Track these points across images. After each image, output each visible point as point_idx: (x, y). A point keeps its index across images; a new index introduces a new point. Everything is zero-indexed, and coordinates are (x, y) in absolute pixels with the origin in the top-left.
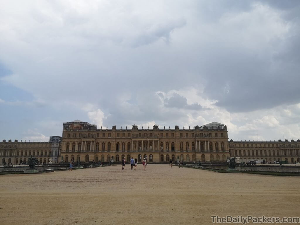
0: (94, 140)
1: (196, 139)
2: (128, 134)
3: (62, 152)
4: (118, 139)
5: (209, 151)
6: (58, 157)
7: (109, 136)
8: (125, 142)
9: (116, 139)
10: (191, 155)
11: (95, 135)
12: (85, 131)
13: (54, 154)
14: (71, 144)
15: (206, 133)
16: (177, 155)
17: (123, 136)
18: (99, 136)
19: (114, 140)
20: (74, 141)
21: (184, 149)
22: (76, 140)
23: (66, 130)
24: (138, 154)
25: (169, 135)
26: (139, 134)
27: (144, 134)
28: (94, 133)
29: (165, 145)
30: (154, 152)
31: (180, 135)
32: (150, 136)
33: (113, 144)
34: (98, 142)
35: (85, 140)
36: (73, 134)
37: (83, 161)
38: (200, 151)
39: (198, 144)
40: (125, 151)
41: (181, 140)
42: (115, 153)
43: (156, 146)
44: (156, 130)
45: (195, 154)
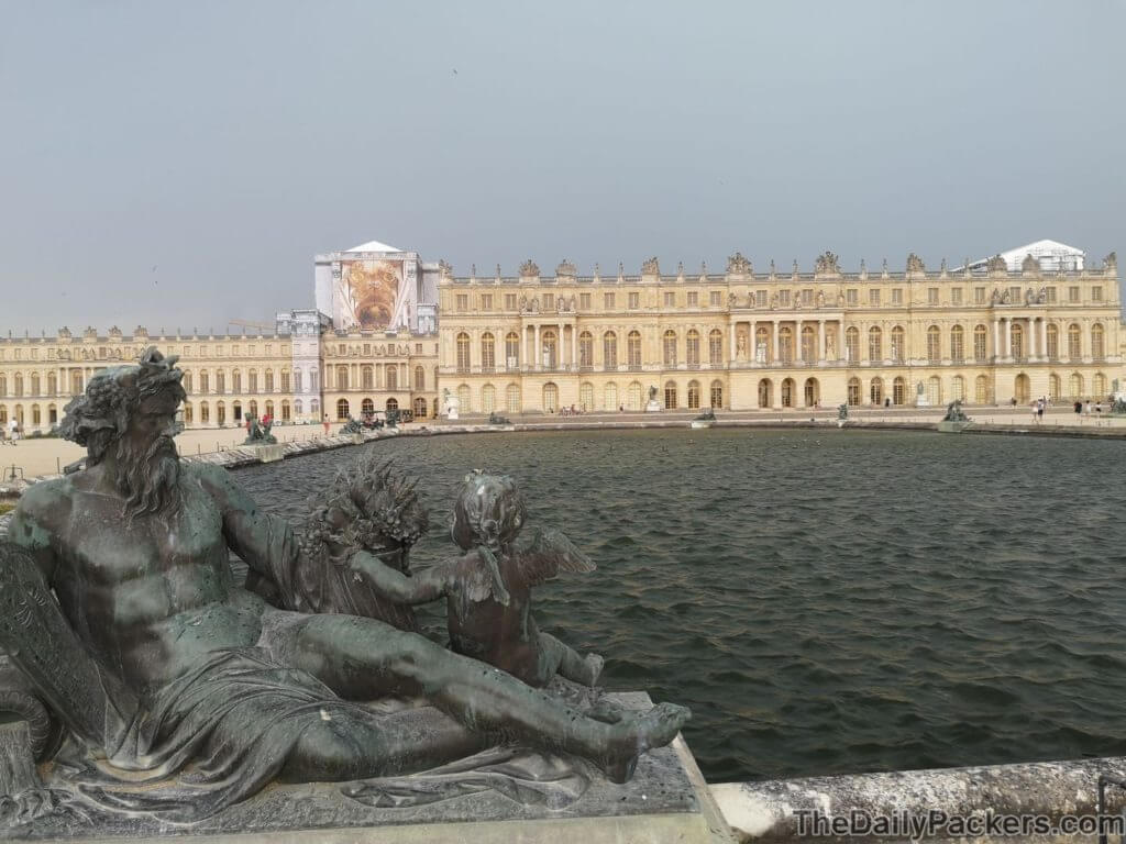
0: (572, 321)
1: (996, 313)
2: (712, 293)
3: (443, 374)
4: (672, 315)
5: (1046, 360)
6: (322, 394)
7: (630, 307)
8: (698, 327)
9: (661, 316)
10: (971, 376)
11: (573, 299)
12: (531, 286)
13: (306, 383)
14: (475, 337)
15: (1036, 286)
16: (913, 379)
17: (689, 302)
18: (589, 306)
19: (655, 321)
20: (488, 328)
21: (942, 352)
22: (496, 322)
23: (450, 277)
24: (759, 376)
25: (882, 298)
26: (758, 292)
27: (778, 294)
28: (568, 293)
29: (864, 336)
30: (826, 369)
31: (927, 297)
32: (804, 300)
33: (651, 338)
34: (590, 329)
35: (537, 322)
36: (479, 298)
37: (534, 408)
38: (1010, 360)
39: (1003, 332)
40: (703, 366)
41: (934, 316)
42: (663, 372)
43: (829, 342)
44: (828, 276)
45: (986, 373)
